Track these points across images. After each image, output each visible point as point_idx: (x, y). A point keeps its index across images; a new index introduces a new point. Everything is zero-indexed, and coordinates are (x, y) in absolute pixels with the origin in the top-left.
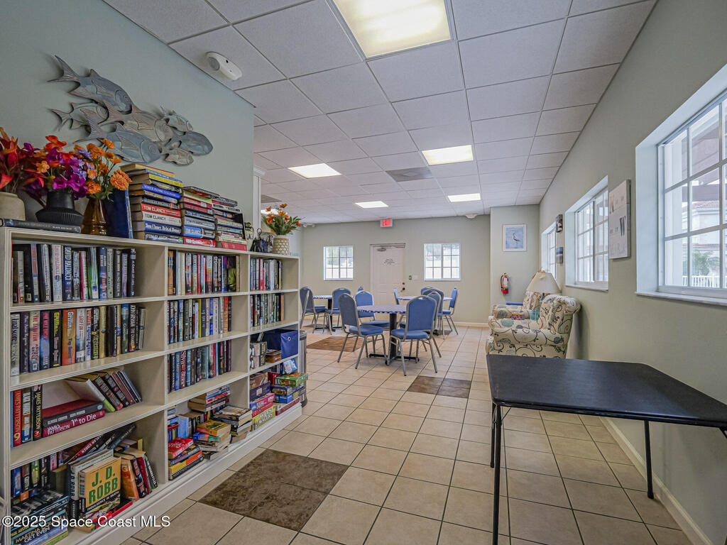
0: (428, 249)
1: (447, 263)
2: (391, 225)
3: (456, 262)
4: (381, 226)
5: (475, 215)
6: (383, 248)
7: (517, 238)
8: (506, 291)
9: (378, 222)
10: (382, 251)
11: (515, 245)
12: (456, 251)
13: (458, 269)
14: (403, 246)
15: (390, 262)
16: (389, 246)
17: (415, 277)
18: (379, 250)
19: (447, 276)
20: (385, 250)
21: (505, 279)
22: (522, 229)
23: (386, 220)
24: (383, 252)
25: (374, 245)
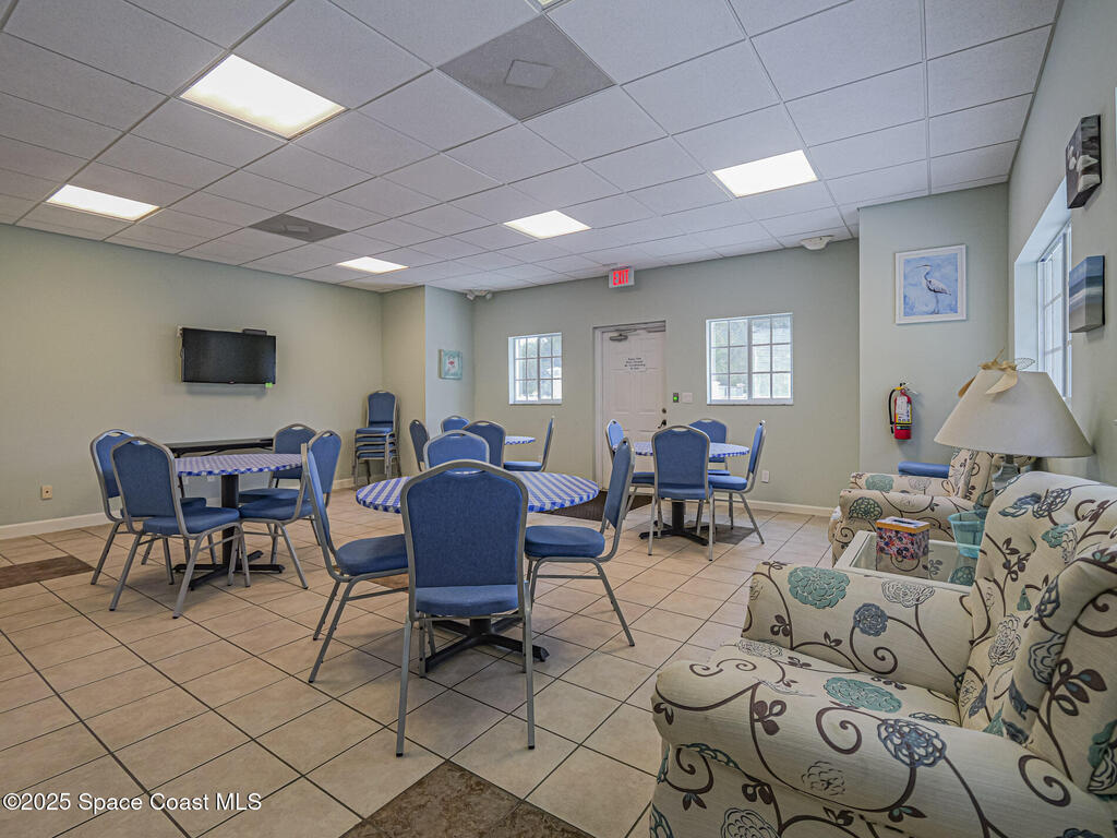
0: (716, 332)
1: (760, 361)
2: (631, 282)
3: (784, 358)
4: (611, 285)
5: (826, 240)
6: (621, 336)
7: (937, 284)
8: (903, 433)
9: (606, 277)
10: (620, 340)
11: (932, 307)
12: (783, 335)
13: (789, 375)
14: (661, 328)
15: (635, 363)
16: (633, 328)
17: (686, 397)
18: (612, 339)
19: (760, 393)
20: (626, 338)
21: (902, 401)
22: (952, 260)
23: (622, 272)
24: (623, 343)
25: (605, 330)
